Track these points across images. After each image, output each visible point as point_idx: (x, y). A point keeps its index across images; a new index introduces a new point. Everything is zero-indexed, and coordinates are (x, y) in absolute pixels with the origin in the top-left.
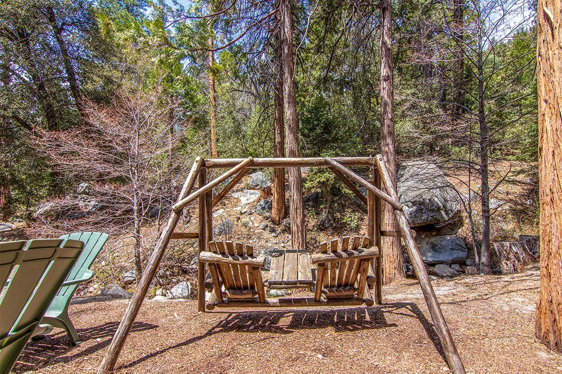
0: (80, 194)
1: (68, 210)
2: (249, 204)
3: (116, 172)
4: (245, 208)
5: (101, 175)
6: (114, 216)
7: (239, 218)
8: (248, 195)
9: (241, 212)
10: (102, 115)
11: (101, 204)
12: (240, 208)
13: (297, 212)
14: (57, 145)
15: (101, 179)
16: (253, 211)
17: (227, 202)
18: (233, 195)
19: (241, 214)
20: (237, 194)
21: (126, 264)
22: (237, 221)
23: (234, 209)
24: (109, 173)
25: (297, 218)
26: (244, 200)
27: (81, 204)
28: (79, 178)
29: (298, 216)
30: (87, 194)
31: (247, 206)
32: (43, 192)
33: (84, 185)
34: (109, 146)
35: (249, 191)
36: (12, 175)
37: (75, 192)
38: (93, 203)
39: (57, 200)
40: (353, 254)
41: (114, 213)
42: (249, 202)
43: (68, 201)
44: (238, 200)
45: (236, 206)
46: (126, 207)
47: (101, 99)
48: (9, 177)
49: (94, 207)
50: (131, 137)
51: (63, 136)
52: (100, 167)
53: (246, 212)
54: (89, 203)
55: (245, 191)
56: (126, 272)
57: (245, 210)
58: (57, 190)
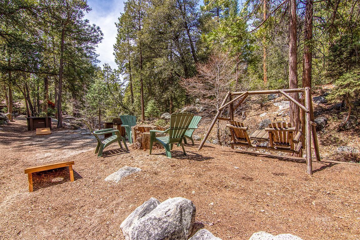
0: (196, 104)
1: (192, 110)
2: (284, 110)
3: (209, 93)
4: (281, 112)
5: (204, 95)
6: (209, 114)
7: (275, 119)
8: (284, 104)
9: (277, 115)
10: (204, 68)
11: (204, 109)
12: (278, 112)
13: (294, 115)
14: (189, 84)
15: (204, 97)
16: (286, 115)
17: (269, 109)
18: (274, 104)
19: (278, 116)
20: (277, 104)
21: (214, 136)
22: (274, 120)
23: (273, 113)
24: (207, 94)
25: (294, 118)
26: (281, 107)
27: (197, 108)
28: (196, 97)
29: (295, 117)
30: (199, 103)
31: (283, 112)
32: (183, 103)
33: (198, 99)
34: (207, 82)
35: (285, 101)
36: (174, 96)
37: (195, 102)
38: (201, 108)
39: (189, 106)
40: (283, 129)
41: (208, 112)
42: (284, 109)
43: (192, 107)
44: (277, 107)
45: (275, 111)
46: (213, 110)
47: (204, 59)
48: (174, 97)
49: (202, 110)
50: (216, 76)
51: (190, 80)
52: (203, 92)
53: (281, 115)
54: (200, 108)
55: (282, 102)
56: (214, 140)
57: (280, 114)
58: (188, 102)
